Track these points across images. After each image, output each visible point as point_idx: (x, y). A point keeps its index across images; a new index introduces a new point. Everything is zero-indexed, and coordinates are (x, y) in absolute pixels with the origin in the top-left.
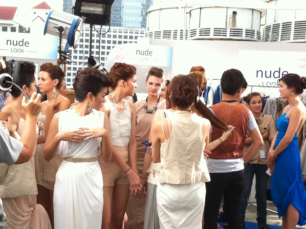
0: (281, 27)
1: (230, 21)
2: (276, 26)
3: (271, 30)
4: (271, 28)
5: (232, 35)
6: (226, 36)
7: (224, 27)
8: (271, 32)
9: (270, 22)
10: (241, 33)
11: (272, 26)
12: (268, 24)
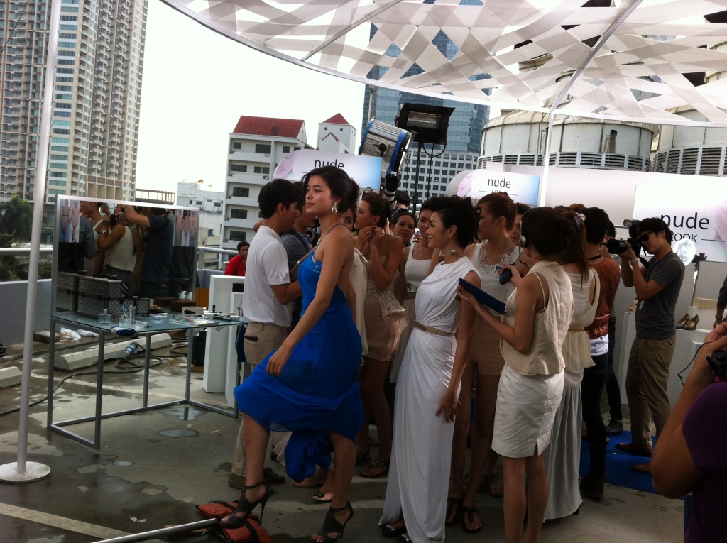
0: (681, 154)
1: (606, 144)
2: (674, 154)
3: (667, 159)
4: (667, 156)
5: (608, 164)
6: (599, 165)
7: (596, 151)
8: (666, 162)
9: (666, 148)
10: (622, 162)
11: (668, 153)
12: (661, 150)
